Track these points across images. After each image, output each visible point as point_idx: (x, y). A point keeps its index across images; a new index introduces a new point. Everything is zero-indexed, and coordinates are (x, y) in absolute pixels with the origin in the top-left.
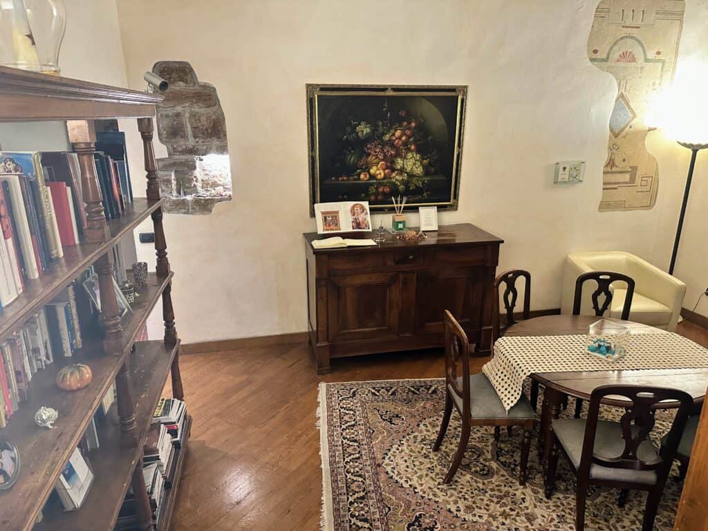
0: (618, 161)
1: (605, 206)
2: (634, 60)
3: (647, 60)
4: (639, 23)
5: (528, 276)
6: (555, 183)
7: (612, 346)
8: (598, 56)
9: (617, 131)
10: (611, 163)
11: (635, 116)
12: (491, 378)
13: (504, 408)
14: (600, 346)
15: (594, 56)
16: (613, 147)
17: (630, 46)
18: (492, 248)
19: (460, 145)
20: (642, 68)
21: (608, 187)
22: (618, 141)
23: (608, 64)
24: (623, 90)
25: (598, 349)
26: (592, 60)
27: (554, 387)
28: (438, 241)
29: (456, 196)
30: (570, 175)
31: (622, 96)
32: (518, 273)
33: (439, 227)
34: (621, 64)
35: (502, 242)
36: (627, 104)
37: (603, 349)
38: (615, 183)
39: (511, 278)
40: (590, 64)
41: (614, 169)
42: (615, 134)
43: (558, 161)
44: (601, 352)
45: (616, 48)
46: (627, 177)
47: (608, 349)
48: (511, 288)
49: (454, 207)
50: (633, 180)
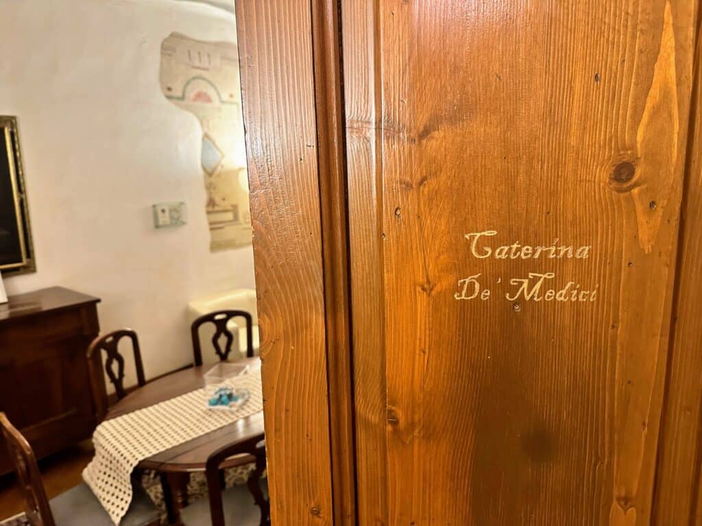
0: (218, 199)
1: (216, 246)
2: (209, 100)
3: (222, 102)
4: (207, 65)
5: (133, 335)
6: (157, 226)
7: (234, 392)
8: (173, 93)
9: (209, 170)
10: (211, 203)
11: (223, 156)
12: (92, 486)
13: (113, 523)
14: (221, 396)
15: (169, 93)
16: (210, 187)
17: (203, 87)
18: (87, 311)
19: (20, 190)
20: (219, 109)
21: (214, 227)
22: (213, 179)
23: (186, 102)
24: (206, 129)
25: (219, 401)
26: (169, 97)
27: (170, 468)
28: (11, 314)
29: (30, 254)
30: (172, 218)
31: (206, 136)
32: (118, 335)
33: (9, 298)
34: (198, 104)
35: (99, 301)
36: (214, 143)
37: (224, 398)
38: (221, 222)
39: (111, 343)
40: (166, 101)
41: (216, 208)
42: (209, 173)
43: (155, 202)
44: (223, 403)
45: (190, 87)
46: (230, 216)
47: (230, 397)
48: (114, 355)
49: (30, 269)
50: (236, 218)
